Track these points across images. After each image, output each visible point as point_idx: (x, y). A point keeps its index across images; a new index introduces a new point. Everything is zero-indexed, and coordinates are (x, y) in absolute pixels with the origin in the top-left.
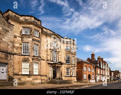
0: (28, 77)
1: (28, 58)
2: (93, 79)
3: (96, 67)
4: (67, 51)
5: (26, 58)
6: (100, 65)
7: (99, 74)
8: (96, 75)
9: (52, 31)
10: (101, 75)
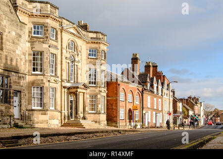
0: (42, 114)
1: (42, 80)
2: (136, 119)
3: (142, 91)
4: (91, 58)
5: (39, 80)
6: (152, 86)
7: (149, 108)
8: (144, 112)
9: (69, 21)
10: (154, 110)
